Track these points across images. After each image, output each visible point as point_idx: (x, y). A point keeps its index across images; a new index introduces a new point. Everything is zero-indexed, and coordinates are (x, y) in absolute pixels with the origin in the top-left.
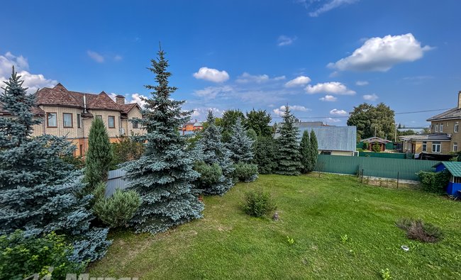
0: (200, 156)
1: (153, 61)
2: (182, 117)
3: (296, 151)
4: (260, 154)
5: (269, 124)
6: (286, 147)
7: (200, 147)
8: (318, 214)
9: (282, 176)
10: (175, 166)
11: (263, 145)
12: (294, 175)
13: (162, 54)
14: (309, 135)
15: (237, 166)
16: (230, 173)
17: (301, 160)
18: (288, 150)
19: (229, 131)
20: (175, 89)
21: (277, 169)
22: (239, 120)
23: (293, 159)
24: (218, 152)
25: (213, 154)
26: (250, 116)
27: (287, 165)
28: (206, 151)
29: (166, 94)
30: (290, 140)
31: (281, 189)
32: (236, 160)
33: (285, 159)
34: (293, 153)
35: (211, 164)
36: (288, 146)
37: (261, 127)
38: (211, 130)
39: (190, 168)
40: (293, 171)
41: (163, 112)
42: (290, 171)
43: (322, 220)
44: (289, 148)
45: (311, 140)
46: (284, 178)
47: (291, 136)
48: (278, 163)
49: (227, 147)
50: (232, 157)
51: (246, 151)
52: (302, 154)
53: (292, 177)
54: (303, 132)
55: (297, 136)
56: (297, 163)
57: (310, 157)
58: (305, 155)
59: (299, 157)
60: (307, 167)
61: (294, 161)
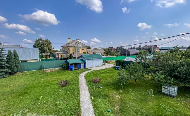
3: (4, 63)
12: (4, 77)
14: (13, 52)
34: (1, 64)
40: (3, 75)
42: (1, 75)
43: (28, 95)
45: (14, 55)
52: (9, 64)
53: (2, 79)
54: (8, 51)
55: (4, 54)
56: (5, 70)
57: (15, 65)
58: (11, 64)
59: (7, 66)
60: (13, 71)
61: (3, 69)
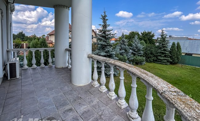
0: (118, 51)
1: (102, 15)
2: (112, 36)
3: (167, 52)
4: (147, 53)
5: (153, 38)
6: (161, 50)
7: (118, 48)
8: (176, 83)
9: (159, 64)
10: (109, 54)
11: (148, 49)
12: (166, 64)
13: (105, 12)
14: (176, 44)
15: (135, 57)
16: (131, 60)
17: (170, 57)
18: (162, 51)
19: (132, 41)
20: (109, 25)
21: (156, 61)
22: (136, 37)
23: (165, 56)
24: (126, 50)
25: (123, 51)
26: (142, 34)
27: (161, 59)
28: (120, 50)
29: (106, 27)
30: (164, 47)
31: (157, 70)
32: (134, 54)
33: (161, 56)
34: (165, 53)
35: (123, 55)
36: (162, 49)
37: (149, 39)
38: (123, 41)
39: (114, 56)
40: (165, 62)
41: (105, 34)
42: (164, 62)
43: (178, 86)
44: (163, 50)
45: (177, 47)
46: (160, 65)
47: (164, 44)
48: (157, 58)
49: (130, 49)
50: (132, 53)
51: (139, 51)
52: (171, 54)
53: (164, 65)
54: (172, 43)
55: (168, 45)
56: (168, 59)
57: (176, 56)
58: (173, 55)
59: (169, 56)
60: (174, 61)
61: (166, 57)
